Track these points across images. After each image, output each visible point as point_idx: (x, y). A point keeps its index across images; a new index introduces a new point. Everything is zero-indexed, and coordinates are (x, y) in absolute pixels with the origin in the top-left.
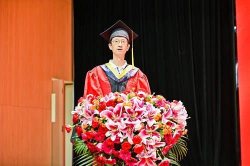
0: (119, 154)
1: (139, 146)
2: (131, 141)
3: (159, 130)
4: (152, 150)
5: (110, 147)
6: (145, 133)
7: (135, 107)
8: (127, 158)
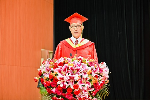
0: (65, 95)
1: (77, 90)
2: (72, 87)
3: (90, 80)
4: (85, 93)
5: (60, 91)
6: (81, 82)
7: (76, 66)
8: (70, 98)
